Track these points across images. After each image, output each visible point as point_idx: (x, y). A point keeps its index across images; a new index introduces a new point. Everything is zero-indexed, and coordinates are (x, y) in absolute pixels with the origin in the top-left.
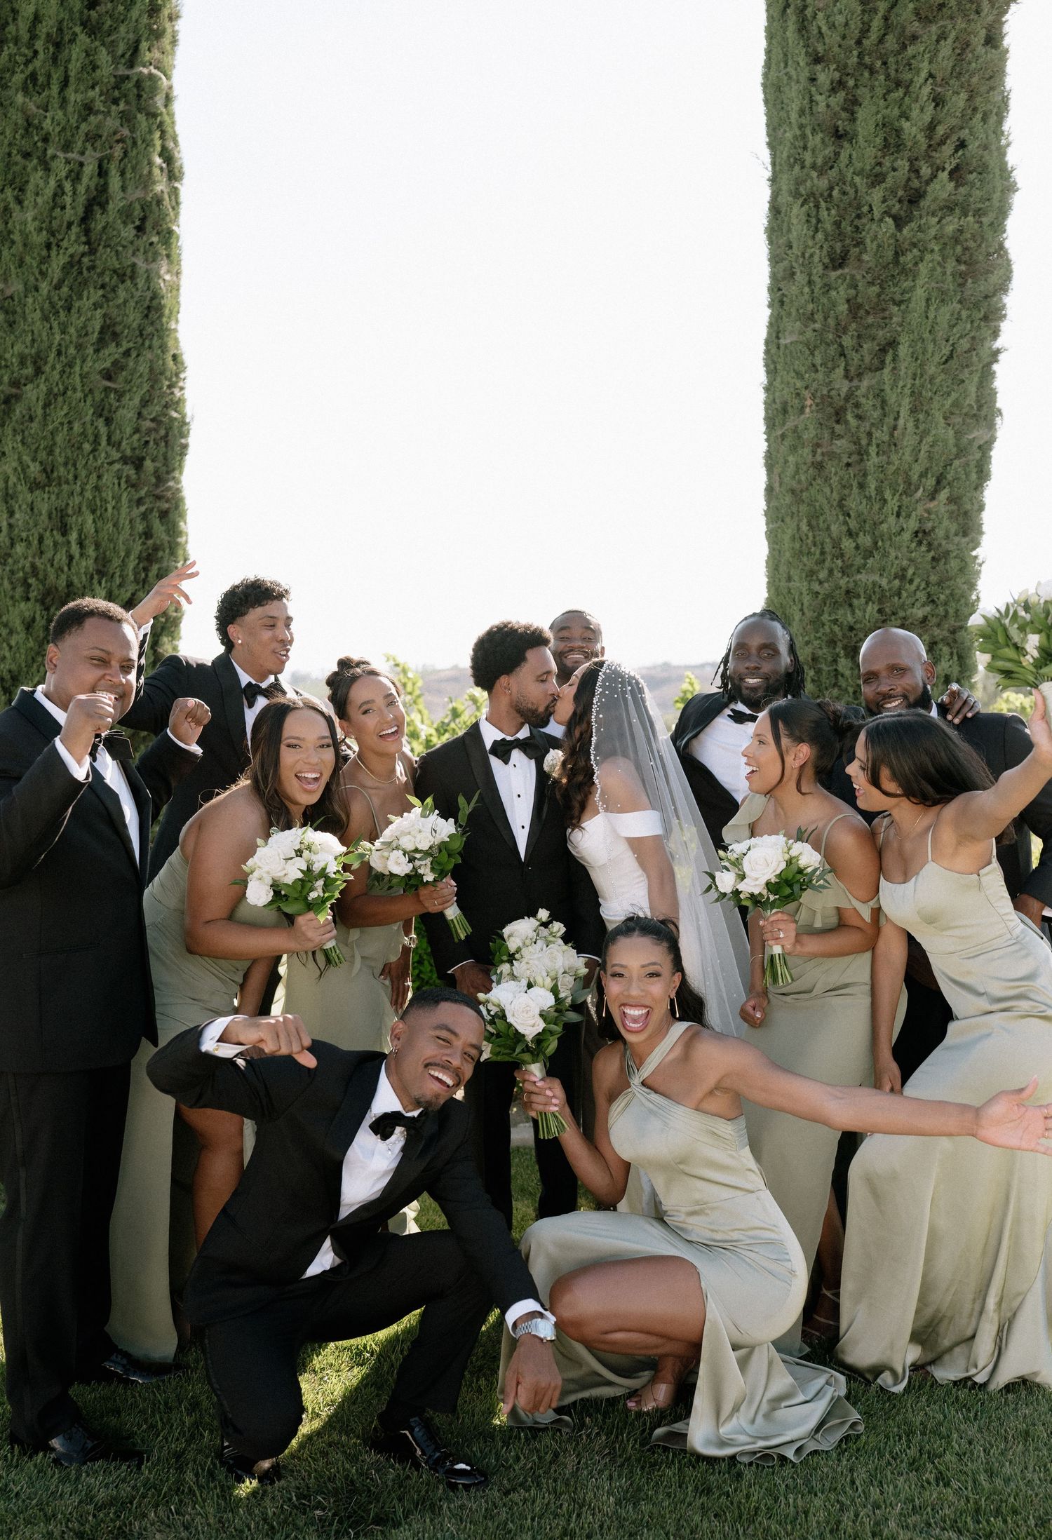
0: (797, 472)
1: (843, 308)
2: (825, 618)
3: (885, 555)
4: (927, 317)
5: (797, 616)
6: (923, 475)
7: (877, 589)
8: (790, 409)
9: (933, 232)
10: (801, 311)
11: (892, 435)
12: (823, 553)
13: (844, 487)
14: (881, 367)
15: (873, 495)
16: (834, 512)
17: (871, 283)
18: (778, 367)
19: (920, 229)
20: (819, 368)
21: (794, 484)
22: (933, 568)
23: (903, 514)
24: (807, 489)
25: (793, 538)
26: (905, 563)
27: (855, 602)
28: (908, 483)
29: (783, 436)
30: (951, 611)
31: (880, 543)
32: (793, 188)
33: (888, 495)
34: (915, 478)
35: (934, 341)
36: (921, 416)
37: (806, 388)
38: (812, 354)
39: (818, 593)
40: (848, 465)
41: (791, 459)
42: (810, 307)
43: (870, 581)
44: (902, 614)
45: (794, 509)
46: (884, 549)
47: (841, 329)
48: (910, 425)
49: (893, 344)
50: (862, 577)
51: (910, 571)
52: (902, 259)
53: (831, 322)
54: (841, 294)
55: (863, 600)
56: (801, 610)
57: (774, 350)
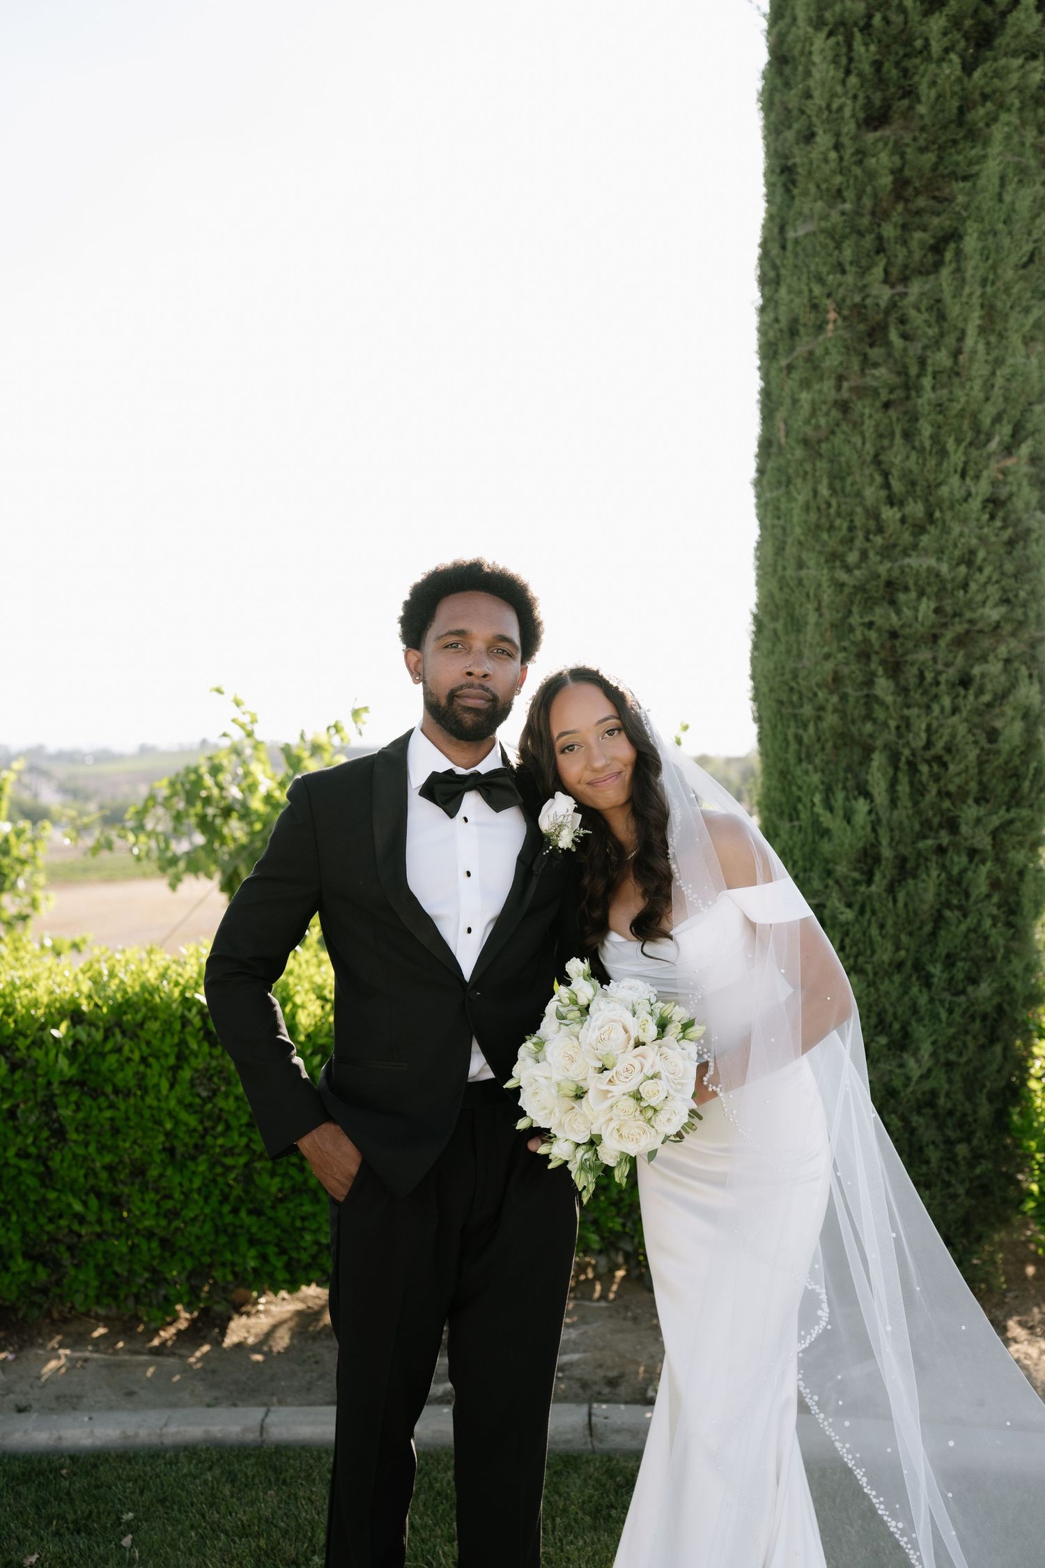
0: (813, 413)
1: (886, 180)
2: (855, 619)
3: (946, 530)
4: (1001, 200)
5: (812, 618)
6: (998, 419)
7: (932, 579)
8: (802, 330)
9: (1014, 78)
10: (824, 186)
11: (956, 362)
12: (851, 529)
13: (881, 436)
14: (938, 265)
15: (927, 444)
16: (867, 472)
17: (923, 150)
18: (783, 271)
19: (997, 74)
20: (848, 267)
21: (809, 431)
22: (1009, 553)
23: (971, 473)
24: (827, 439)
25: (807, 508)
26: (974, 541)
27: (902, 597)
28: (977, 429)
29: (790, 368)
30: (1032, 615)
31: (937, 514)
32: (813, 15)
33: (950, 444)
34: (987, 422)
35: (1010, 233)
36: (993, 339)
37: (829, 295)
38: (838, 247)
39: (843, 585)
40: (887, 405)
41: (805, 396)
42: (838, 179)
43: (924, 566)
44: (968, 615)
45: (808, 467)
46: (944, 522)
47: (880, 215)
48: (981, 347)
49: (954, 236)
50: (913, 561)
51: (981, 554)
52: (970, 117)
53: (867, 202)
54: (883, 160)
55: (913, 595)
56: (818, 609)
57: (775, 251)
